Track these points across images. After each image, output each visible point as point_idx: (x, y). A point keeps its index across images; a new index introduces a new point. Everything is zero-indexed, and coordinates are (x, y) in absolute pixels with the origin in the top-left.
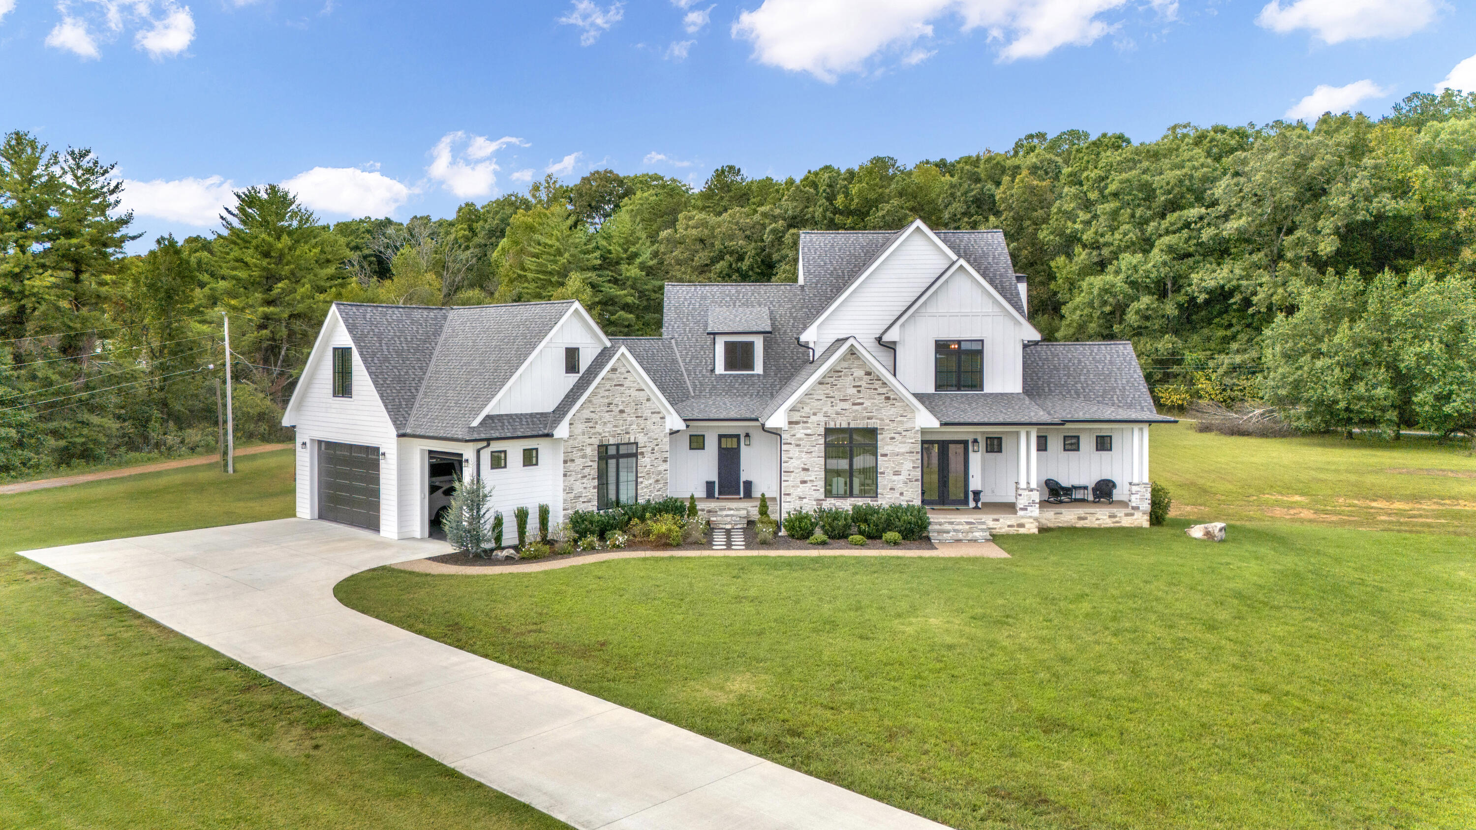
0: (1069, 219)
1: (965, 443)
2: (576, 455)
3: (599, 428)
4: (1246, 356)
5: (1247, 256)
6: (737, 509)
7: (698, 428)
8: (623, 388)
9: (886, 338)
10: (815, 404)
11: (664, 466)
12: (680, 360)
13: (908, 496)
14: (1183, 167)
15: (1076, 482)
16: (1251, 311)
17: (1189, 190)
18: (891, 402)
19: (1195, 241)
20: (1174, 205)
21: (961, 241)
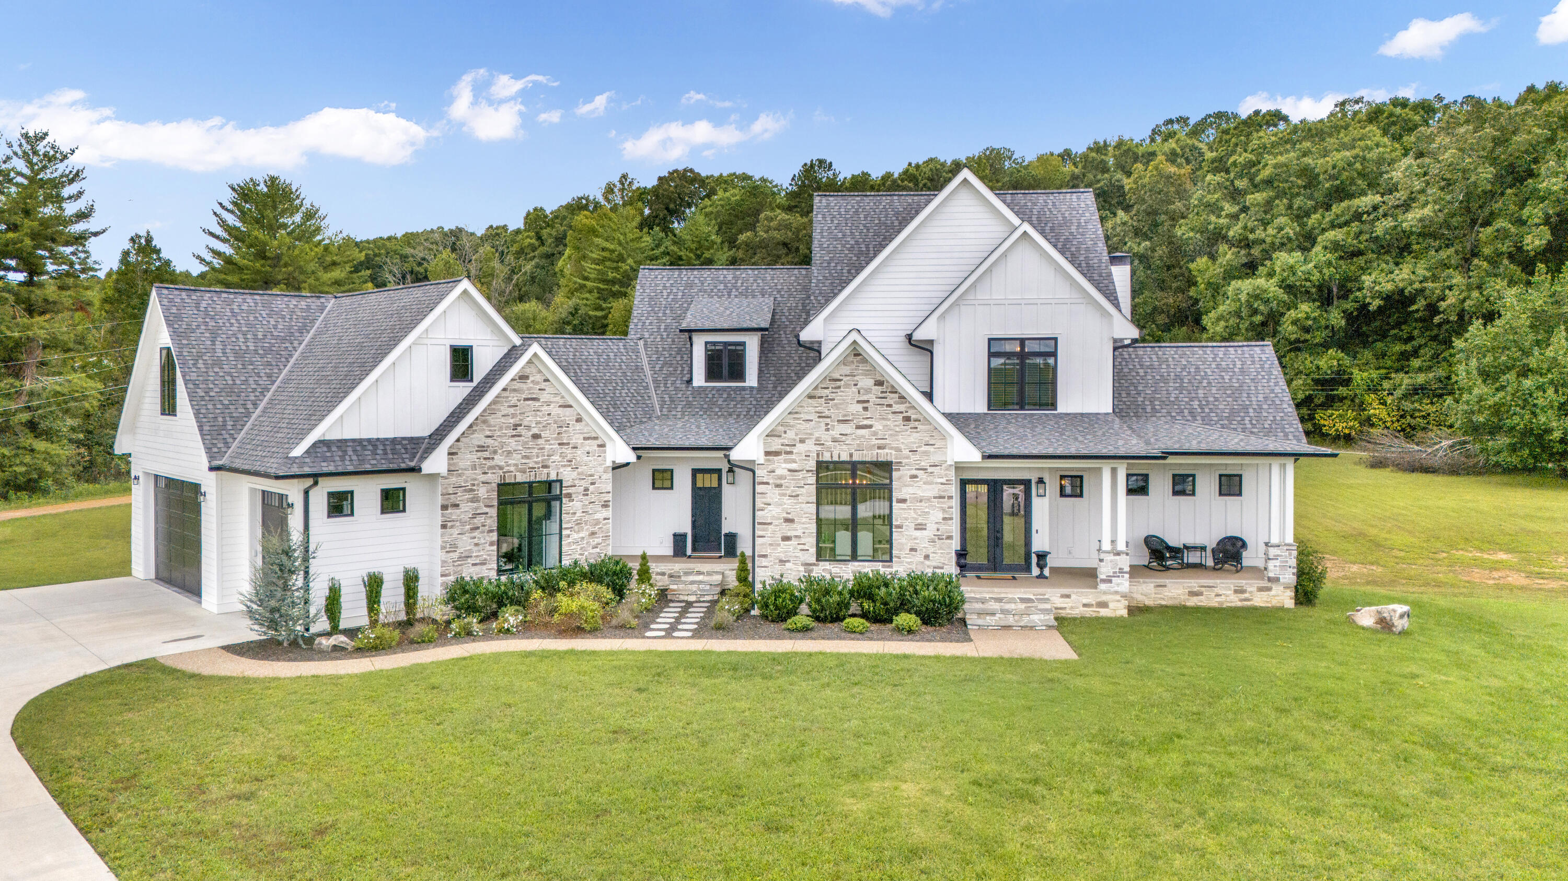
0: (1213, 212)
1: (1027, 483)
2: (462, 497)
3: (499, 460)
4: (1431, 375)
5: (1433, 253)
6: (709, 574)
7: (663, 460)
8: (537, 404)
9: (917, 336)
10: (802, 427)
11: (602, 514)
12: (647, 368)
13: (935, 560)
14: (1355, 148)
15: (1190, 540)
16: (1437, 320)
17: (1362, 175)
18: (913, 424)
19: (1368, 236)
20: (1341, 193)
21: (1035, 204)
